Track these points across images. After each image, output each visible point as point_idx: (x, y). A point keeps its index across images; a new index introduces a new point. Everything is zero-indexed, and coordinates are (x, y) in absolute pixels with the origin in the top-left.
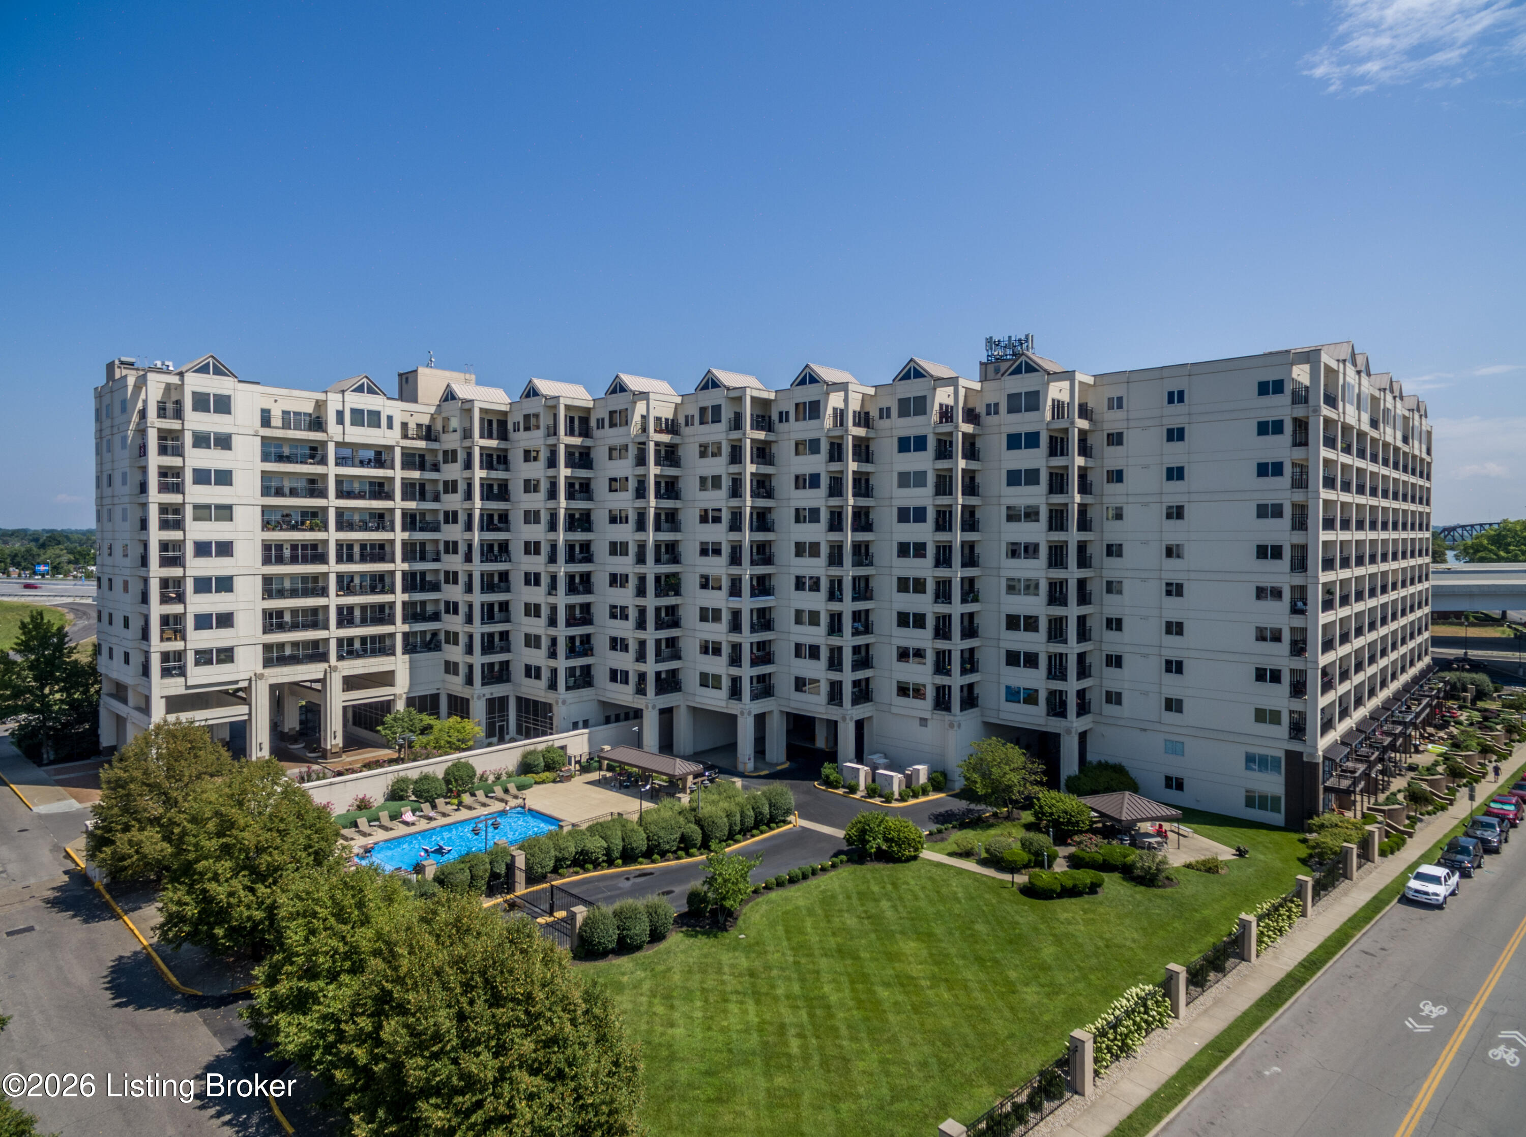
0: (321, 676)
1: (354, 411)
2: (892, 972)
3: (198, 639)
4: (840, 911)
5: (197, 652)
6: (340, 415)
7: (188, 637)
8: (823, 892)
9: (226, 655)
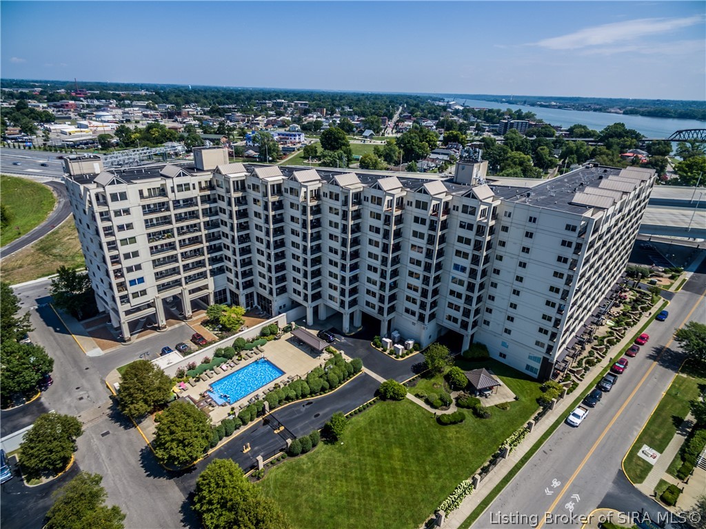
0: (180, 292)
1: (178, 186)
2: (389, 465)
3: (132, 289)
4: (375, 430)
5: (133, 294)
6: (172, 188)
7: (128, 289)
8: (370, 418)
9: (144, 293)
